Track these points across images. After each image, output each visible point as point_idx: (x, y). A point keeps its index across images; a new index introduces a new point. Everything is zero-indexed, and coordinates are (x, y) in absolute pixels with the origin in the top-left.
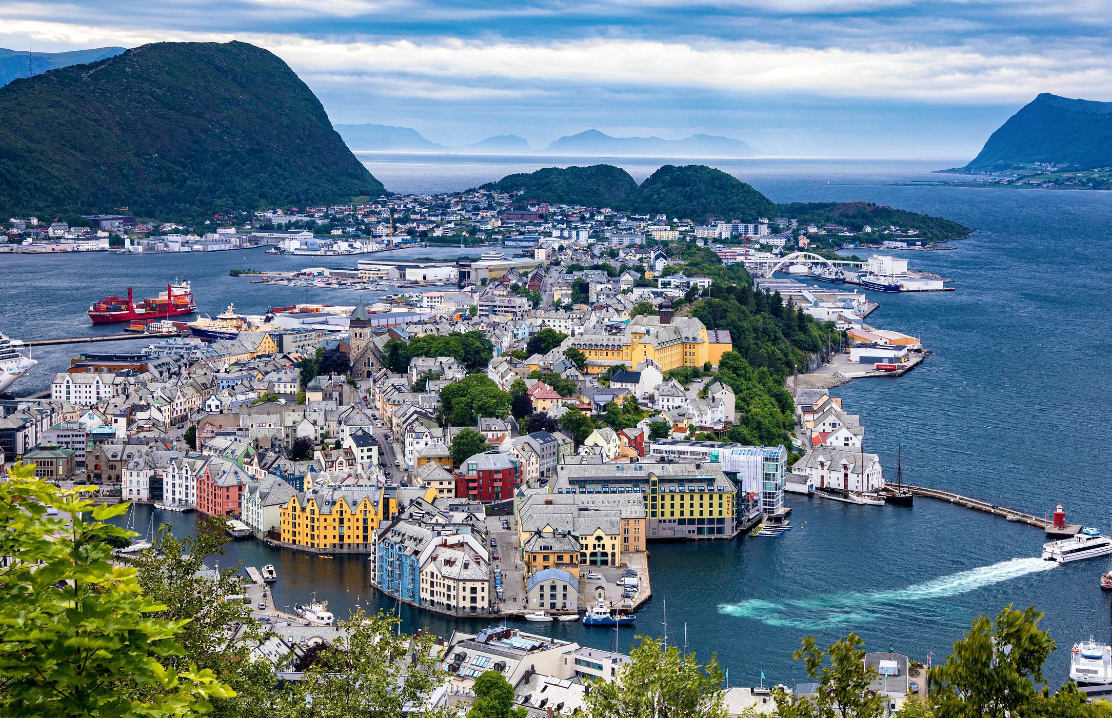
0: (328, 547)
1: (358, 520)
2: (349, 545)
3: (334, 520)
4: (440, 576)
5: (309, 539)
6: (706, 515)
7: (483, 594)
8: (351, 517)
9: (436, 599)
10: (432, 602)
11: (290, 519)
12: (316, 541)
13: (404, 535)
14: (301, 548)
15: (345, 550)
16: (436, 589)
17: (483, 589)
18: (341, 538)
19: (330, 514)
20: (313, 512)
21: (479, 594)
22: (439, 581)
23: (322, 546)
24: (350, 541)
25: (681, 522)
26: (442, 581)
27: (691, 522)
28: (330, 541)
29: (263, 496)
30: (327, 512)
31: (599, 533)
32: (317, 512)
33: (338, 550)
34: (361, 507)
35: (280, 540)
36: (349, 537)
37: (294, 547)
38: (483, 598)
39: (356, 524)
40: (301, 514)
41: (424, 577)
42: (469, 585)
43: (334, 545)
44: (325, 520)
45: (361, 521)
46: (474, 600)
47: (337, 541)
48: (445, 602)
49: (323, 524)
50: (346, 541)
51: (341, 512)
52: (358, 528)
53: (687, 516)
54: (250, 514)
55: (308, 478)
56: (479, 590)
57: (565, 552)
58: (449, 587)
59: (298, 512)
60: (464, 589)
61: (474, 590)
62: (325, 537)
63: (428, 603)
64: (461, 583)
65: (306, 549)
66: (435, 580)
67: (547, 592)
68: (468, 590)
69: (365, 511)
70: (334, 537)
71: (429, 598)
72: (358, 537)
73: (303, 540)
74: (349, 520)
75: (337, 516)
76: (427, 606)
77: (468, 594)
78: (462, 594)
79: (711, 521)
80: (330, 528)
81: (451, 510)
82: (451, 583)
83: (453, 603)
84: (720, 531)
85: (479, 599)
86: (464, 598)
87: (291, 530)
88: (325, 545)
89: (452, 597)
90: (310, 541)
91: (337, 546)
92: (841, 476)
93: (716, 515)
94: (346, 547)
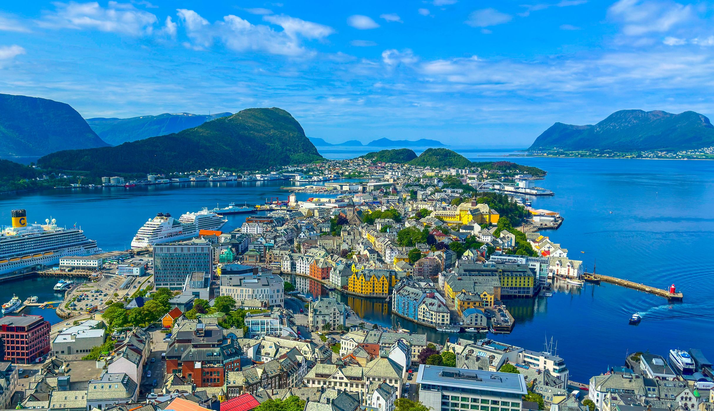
0: (368, 294)
2: (376, 293)
3: (371, 283)
4: (428, 310)
5: (360, 290)
6: (522, 286)
7: (447, 318)
8: (378, 282)
9: (426, 319)
10: (424, 320)
11: (352, 282)
12: (363, 291)
13: (409, 292)
14: (357, 294)
15: (375, 295)
16: (425, 315)
17: (447, 316)
18: (373, 290)
19: (369, 281)
20: (362, 280)
21: (445, 318)
22: (427, 312)
23: (366, 294)
25: (511, 288)
26: (429, 312)
27: (516, 288)
28: (369, 291)
29: (340, 273)
31: (485, 293)
32: (364, 280)
33: (372, 295)
34: (382, 279)
35: (348, 290)
36: (377, 290)
37: (354, 293)
38: (447, 320)
39: (379, 285)
40: (357, 280)
41: (420, 310)
42: (441, 314)
44: (367, 283)
45: (381, 284)
46: (443, 320)
47: (372, 291)
48: (430, 320)
49: (366, 285)
50: (375, 291)
51: (374, 280)
52: (380, 287)
53: (514, 286)
54: (334, 279)
55: (353, 265)
56: (446, 316)
57: (477, 301)
59: (356, 280)
60: (439, 316)
61: (443, 316)
62: (367, 290)
63: (422, 320)
64: (438, 313)
65: (359, 294)
66: (425, 311)
67: (474, 318)
68: (441, 316)
70: (371, 290)
71: (422, 318)
72: (380, 290)
73: (358, 291)
74: (377, 284)
75: (372, 282)
76: (421, 322)
77: (441, 318)
78: (438, 317)
79: (524, 288)
80: (369, 287)
81: (418, 281)
82: (433, 313)
83: (434, 321)
84: (528, 292)
85: (445, 320)
86: (439, 319)
87: (353, 286)
89: (433, 319)
92: (567, 269)
93: (526, 286)
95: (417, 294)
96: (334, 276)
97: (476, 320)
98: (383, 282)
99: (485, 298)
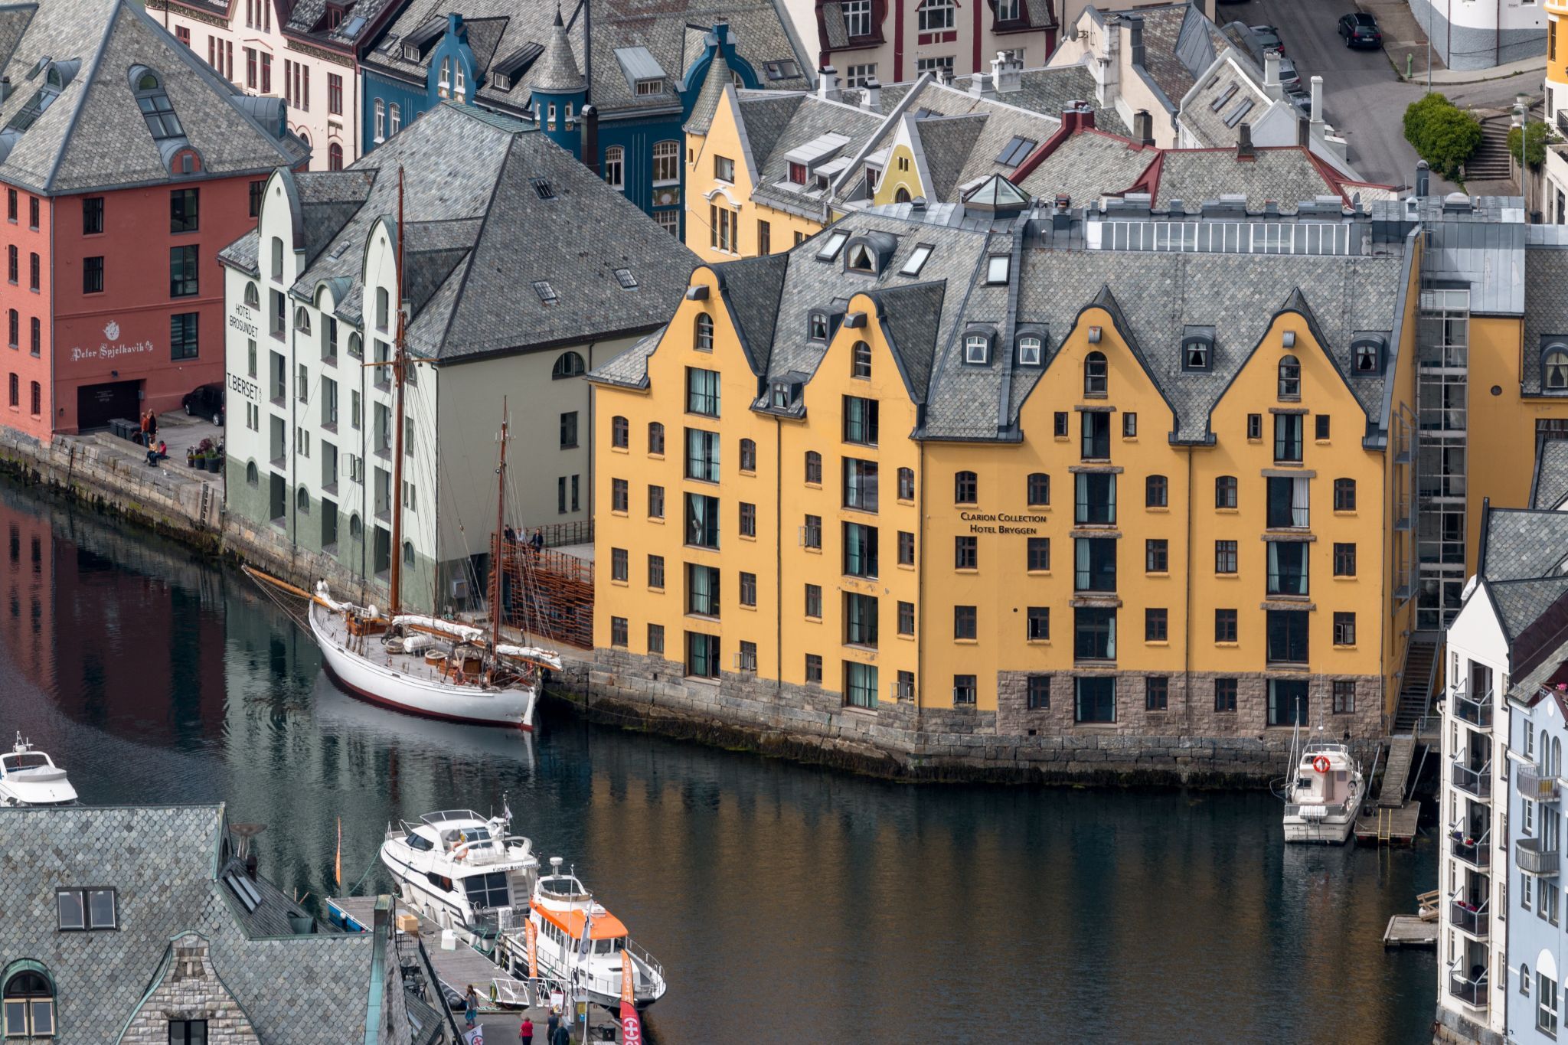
0: (987, 699)
1: (1225, 491)
2: (1157, 687)
5: (826, 633)
8: (1172, 467)
11: (668, 471)
12: (889, 659)
14: (754, 708)
18: (1095, 631)
19: (1010, 436)
23: (940, 696)
24: (1165, 659)
28: (1004, 656)
29: (433, 288)
30: (987, 421)
32: (896, 418)
33: (1063, 730)
35: (577, 633)
36: (1156, 624)
37: (709, 697)
39: (1214, 526)
40: (763, 433)
43: (1038, 687)
44: (966, 487)
45: (1253, 498)
47: (1057, 654)
49: (946, 521)
51: (1099, 422)
52: (1226, 550)
54: (310, 415)
59: (736, 417)
62: (965, 621)
65: (805, 718)
69: (1290, 421)
70: (1038, 623)
72: (1226, 625)
73: (784, 645)
74: (1156, 490)
75: (1061, 460)
80: (1002, 555)
87: (677, 555)
88: (964, 686)
90: (835, 656)
91: (1062, 701)
94: (1130, 702)
96: (307, 349)
98: (1288, 448)
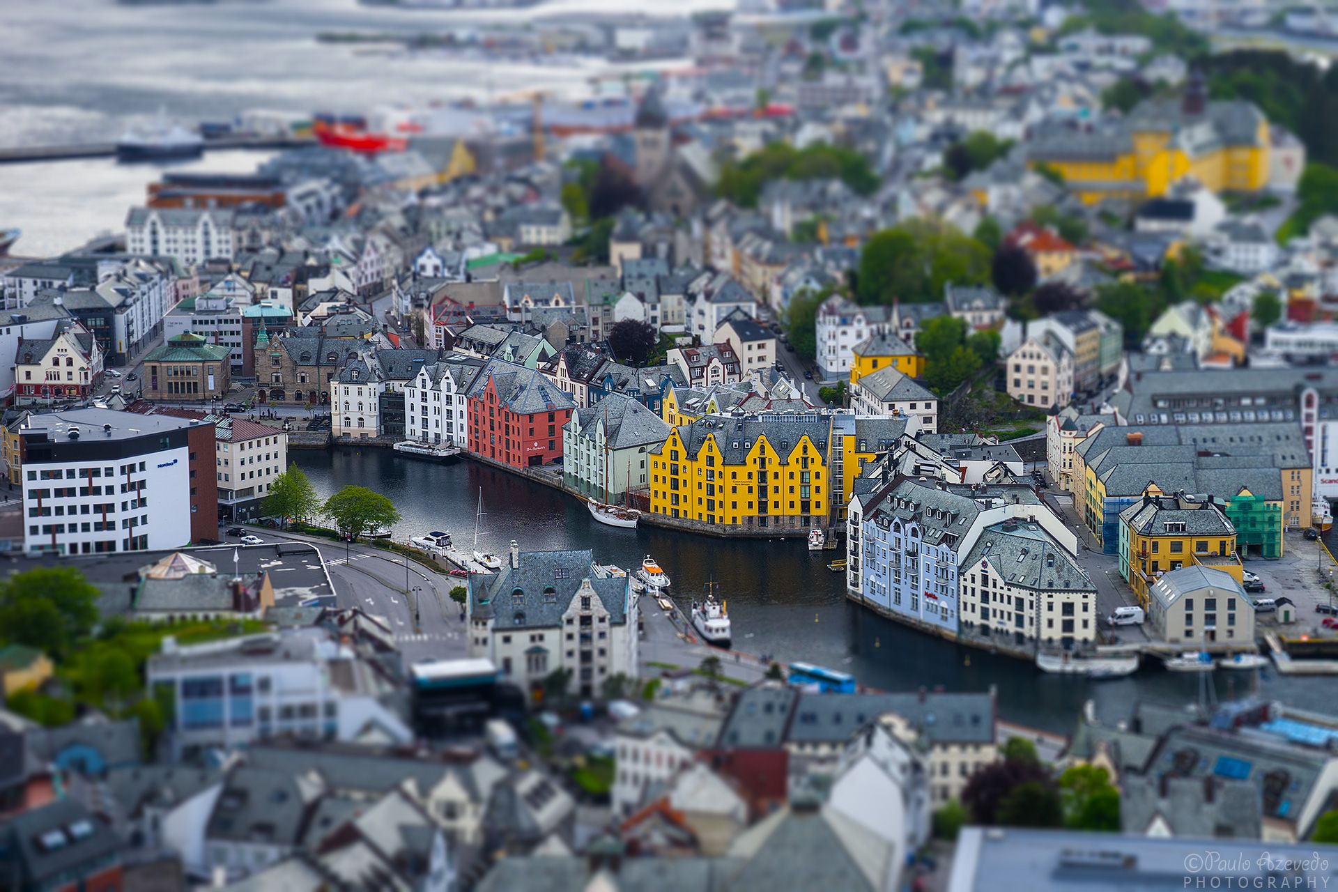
0: (739, 522)
1: (791, 475)
2: (777, 518)
3: (750, 475)
4: (1000, 583)
5: (703, 508)
7: (1085, 616)
8: (779, 470)
9: (993, 623)
10: (985, 630)
11: (667, 473)
12: (718, 512)
13: (917, 506)
14: (687, 524)
15: (770, 528)
16: (992, 605)
17: (1085, 609)
18: (763, 507)
19: (744, 464)
20: (710, 461)
21: (1078, 616)
22: (998, 591)
23: (728, 521)
24: (778, 512)
26: (1005, 592)
28: (743, 512)
29: (612, 433)
30: (738, 461)
31: (1246, 496)
32: (718, 460)
33: (756, 528)
34: (797, 451)
35: (646, 509)
36: (776, 505)
37: (677, 523)
38: (1085, 624)
39: (789, 483)
40: (688, 464)
41: (969, 584)
42: (1059, 599)
43: (751, 518)
44: (734, 475)
45: (797, 476)
46: (1068, 626)
47: (755, 512)
48: (1011, 627)
49: (729, 483)
50: (771, 511)
51: (763, 461)
52: (792, 490)
54: (584, 462)
55: (670, 397)
56: (1078, 608)
57: (1211, 535)
58: (1020, 602)
59: (682, 461)
60: (1050, 608)
61: (1068, 608)
62: (734, 505)
63: (976, 631)
64: (1044, 596)
65: (699, 526)
66: (990, 589)
67: (1199, 612)
68: (1058, 608)
69: (805, 459)
70: (750, 505)
71: (976, 619)
72: (792, 505)
73: (693, 511)
74: (776, 475)
75: (755, 469)
76: (973, 636)
77: (1058, 616)
78: (1045, 615)
80: (743, 490)
81: (960, 457)
82: (1024, 594)
83: (1028, 631)
85: (1078, 625)
86: (1050, 623)
87: (669, 492)
88: (734, 519)
89: (1026, 621)
90: (705, 513)
91: (755, 521)
94: (771, 523)
95: (955, 517)
96: (583, 448)
97: (1211, 619)
98: (806, 466)
99: (1245, 521)
